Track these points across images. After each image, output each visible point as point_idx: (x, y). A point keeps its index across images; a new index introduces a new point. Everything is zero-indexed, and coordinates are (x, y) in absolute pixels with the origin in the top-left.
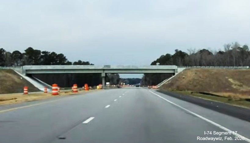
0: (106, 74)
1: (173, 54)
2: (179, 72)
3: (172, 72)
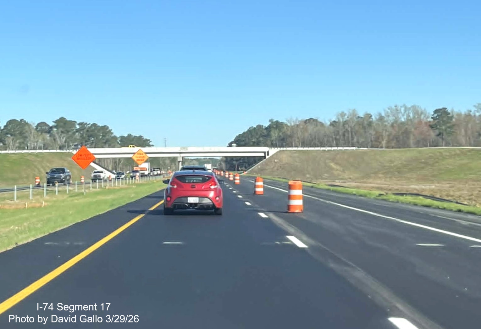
2: (270, 154)
3: (263, 155)
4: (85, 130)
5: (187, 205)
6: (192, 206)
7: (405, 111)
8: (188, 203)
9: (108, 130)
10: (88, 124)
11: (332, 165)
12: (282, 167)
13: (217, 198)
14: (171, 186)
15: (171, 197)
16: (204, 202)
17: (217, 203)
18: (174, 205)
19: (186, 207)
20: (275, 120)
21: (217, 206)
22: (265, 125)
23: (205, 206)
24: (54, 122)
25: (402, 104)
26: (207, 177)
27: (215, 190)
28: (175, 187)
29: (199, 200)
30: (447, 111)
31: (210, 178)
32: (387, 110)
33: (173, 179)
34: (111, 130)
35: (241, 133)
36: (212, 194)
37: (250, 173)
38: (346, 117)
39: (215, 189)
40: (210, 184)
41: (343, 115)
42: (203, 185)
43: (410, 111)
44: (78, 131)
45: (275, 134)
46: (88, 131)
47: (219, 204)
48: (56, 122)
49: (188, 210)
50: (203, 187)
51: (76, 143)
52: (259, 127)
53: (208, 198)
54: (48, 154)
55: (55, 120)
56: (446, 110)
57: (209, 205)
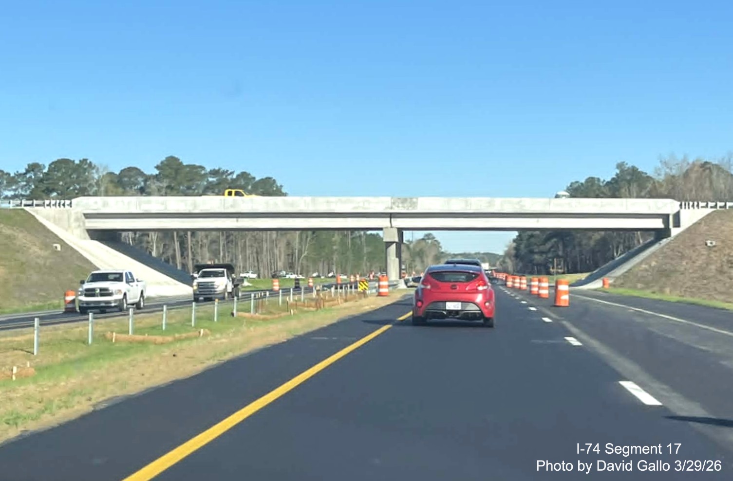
0: (400, 231)
1: (609, 179)
5: (445, 313)
6: (453, 314)
8: (445, 310)
10: (230, 172)
13: (487, 304)
14: (422, 286)
15: (422, 303)
16: (468, 308)
17: (487, 310)
18: (427, 312)
19: (444, 316)
21: (487, 315)
23: (470, 315)
26: (473, 274)
27: (484, 292)
28: (429, 287)
29: (462, 306)
31: (477, 275)
33: (426, 276)
36: (479, 298)
37: (622, 285)
39: (485, 290)
40: (477, 285)
42: (468, 285)
47: (490, 313)
48: (160, 166)
49: (447, 320)
50: (467, 289)
53: (475, 304)
57: (475, 313)
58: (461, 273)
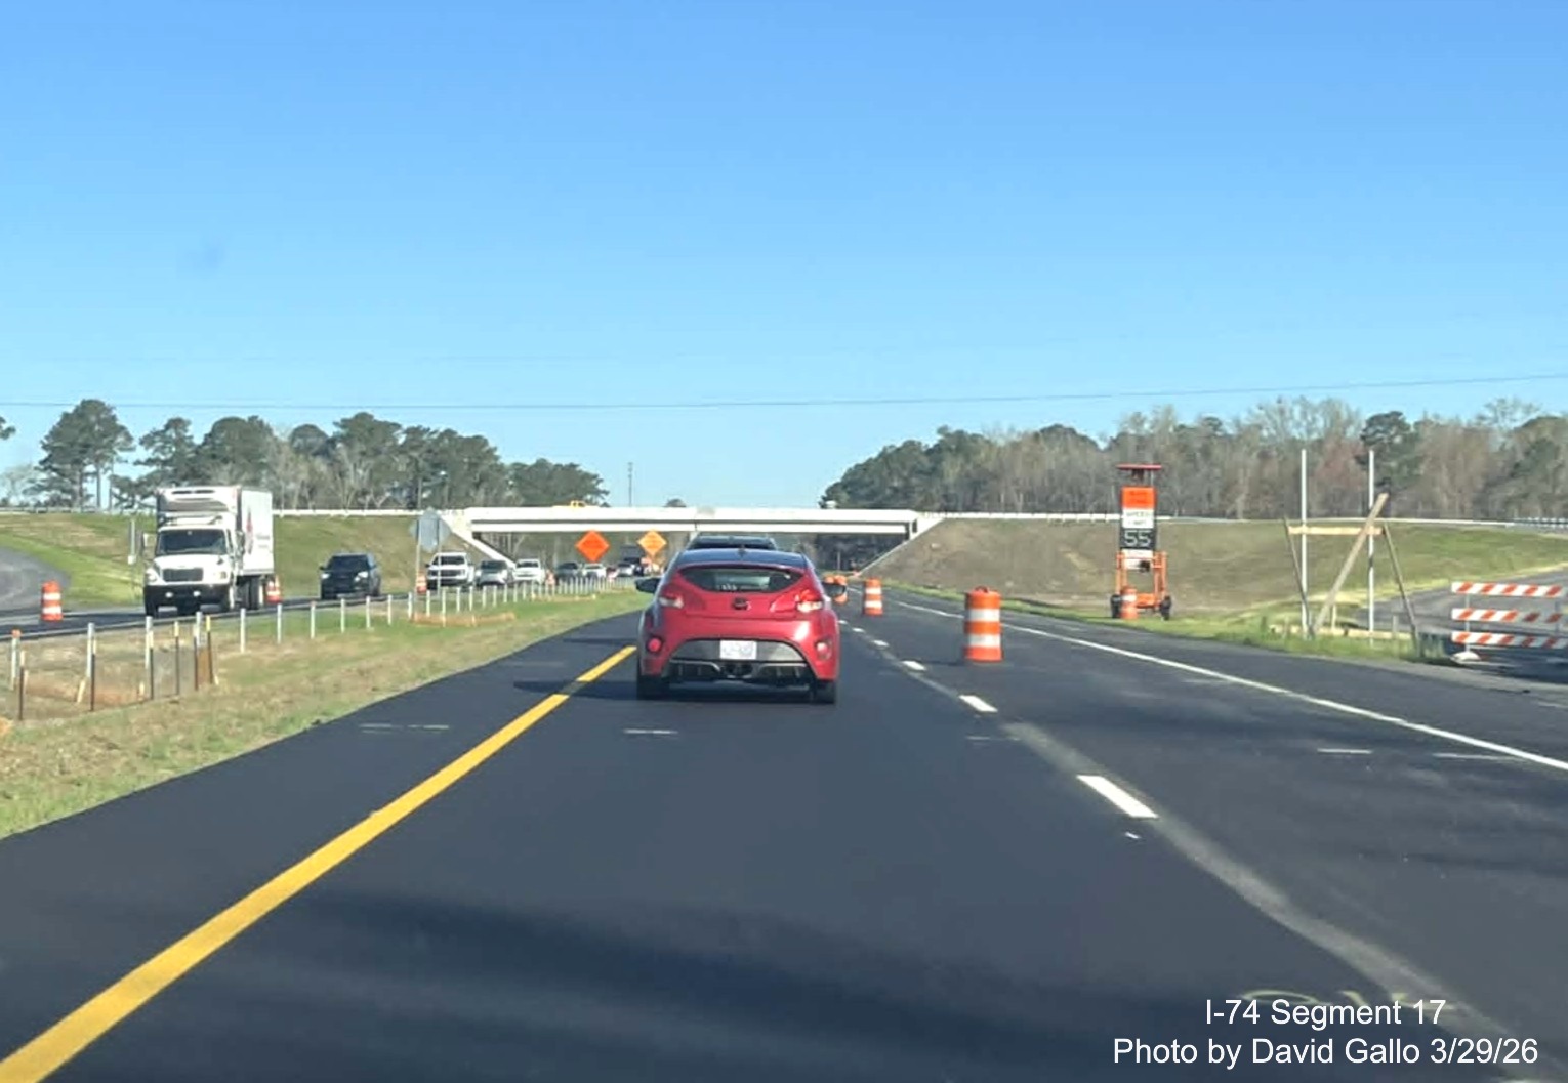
2: (921, 529)
3: (901, 529)
4: (423, 449)
5: (716, 666)
6: (735, 671)
7: (1304, 415)
8: (719, 661)
9: (487, 448)
10: (432, 431)
11: (1073, 557)
12: (949, 562)
13: (821, 646)
14: (662, 601)
15: (660, 639)
16: (774, 657)
17: (818, 663)
18: (673, 665)
19: (720, 676)
20: (954, 428)
21: (820, 675)
22: (927, 442)
23: (777, 674)
24: (336, 424)
25: (1296, 395)
26: (787, 571)
27: (814, 617)
28: (679, 603)
29: (759, 651)
30: (1404, 419)
31: (797, 576)
32: (1257, 411)
33: (670, 577)
34: (495, 449)
35: (861, 460)
36: (802, 631)
38: (1146, 426)
39: (814, 612)
40: (797, 598)
41: (1137, 420)
42: (774, 600)
43: (1317, 416)
44: (401, 450)
45: (952, 470)
46: (430, 451)
47: (829, 667)
48: (345, 424)
49: (719, 683)
50: (773, 607)
51: (396, 484)
52: (911, 446)
53: (791, 645)
54: (373, 519)
55: (338, 420)
56: (1400, 418)
57: (793, 668)
58: (761, 571)
